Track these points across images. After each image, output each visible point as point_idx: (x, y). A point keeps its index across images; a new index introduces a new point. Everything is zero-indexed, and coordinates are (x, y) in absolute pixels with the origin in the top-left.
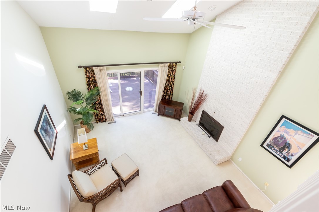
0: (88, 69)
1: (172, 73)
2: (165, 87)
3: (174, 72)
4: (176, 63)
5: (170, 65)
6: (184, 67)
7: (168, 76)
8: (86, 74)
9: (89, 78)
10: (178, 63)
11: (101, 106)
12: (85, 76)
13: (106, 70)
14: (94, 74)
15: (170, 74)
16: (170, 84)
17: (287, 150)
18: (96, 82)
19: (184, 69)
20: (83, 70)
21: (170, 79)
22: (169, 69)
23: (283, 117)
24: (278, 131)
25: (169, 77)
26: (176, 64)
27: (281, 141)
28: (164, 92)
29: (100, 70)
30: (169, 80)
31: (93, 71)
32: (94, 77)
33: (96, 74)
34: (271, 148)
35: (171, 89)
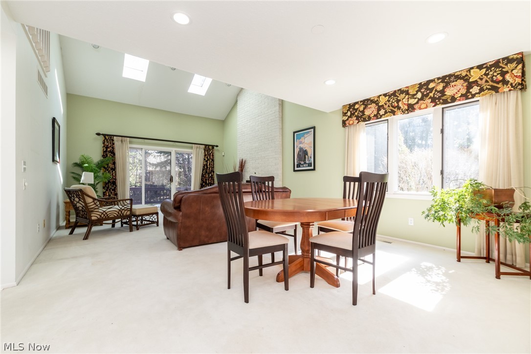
0: (107, 138)
1: (210, 157)
2: (202, 174)
3: (211, 154)
4: (213, 146)
5: (206, 147)
6: (223, 153)
7: (204, 159)
8: (104, 143)
9: (107, 148)
10: (215, 147)
11: (115, 186)
12: (103, 145)
13: (128, 143)
14: (113, 144)
15: (207, 157)
16: (209, 170)
17: (307, 156)
18: (114, 154)
19: (224, 156)
20: (102, 138)
21: (208, 164)
22: (205, 152)
23: (294, 133)
24: (297, 147)
25: (207, 161)
26: (213, 148)
27: (301, 153)
28: (202, 180)
29: (122, 141)
30: (207, 164)
31: (113, 140)
32: (113, 148)
33: (115, 144)
34: (299, 167)
35: (211, 177)
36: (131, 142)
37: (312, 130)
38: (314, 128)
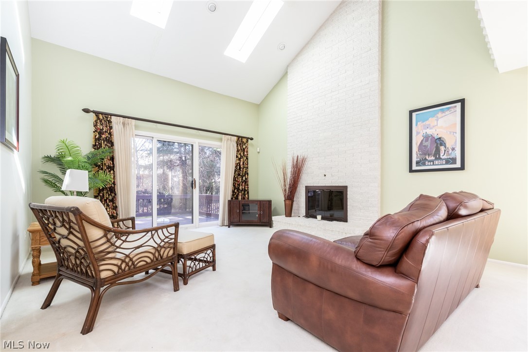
0: (101, 117)
1: (244, 153)
2: (234, 176)
3: (246, 150)
5: (238, 139)
6: (258, 149)
7: (237, 157)
8: (95, 126)
9: (101, 133)
10: (249, 140)
11: (113, 195)
12: (93, 129)
13: (134, 127)
14: (111, 128)
15: (240, 154)
16: (243, 171)
17: (442, 148)
18: (112, 144)
19: (259, 152)
20: (92, 117)
21: (241, 163)
22: (237, 146)
23: (411, 112)
24: (418, 133)
25: (240, 159)
26: (247, 141)
27: (428, 144)
28: (234, 185)
29: (124, 124)
30: (239, 163)
31: (110, 122)
32: (110, 134)
33: (114, 128)
34: (424, 164)
35: (245, 181)
36: (137, 127)
37: (459, 105)
38: (462, 101)
